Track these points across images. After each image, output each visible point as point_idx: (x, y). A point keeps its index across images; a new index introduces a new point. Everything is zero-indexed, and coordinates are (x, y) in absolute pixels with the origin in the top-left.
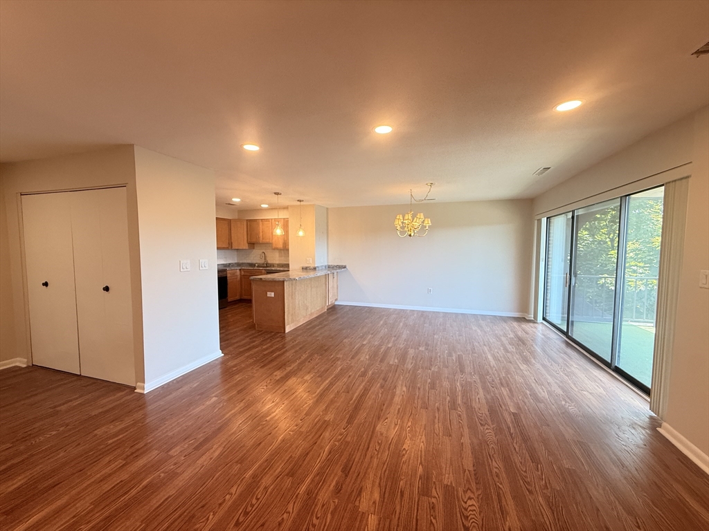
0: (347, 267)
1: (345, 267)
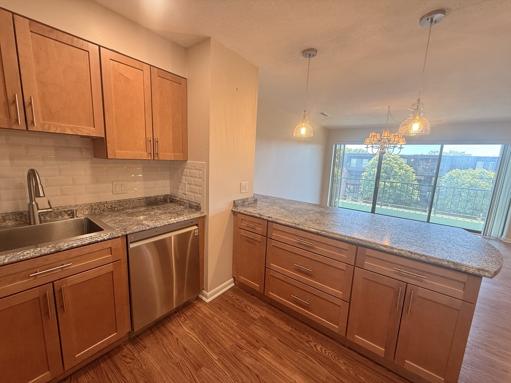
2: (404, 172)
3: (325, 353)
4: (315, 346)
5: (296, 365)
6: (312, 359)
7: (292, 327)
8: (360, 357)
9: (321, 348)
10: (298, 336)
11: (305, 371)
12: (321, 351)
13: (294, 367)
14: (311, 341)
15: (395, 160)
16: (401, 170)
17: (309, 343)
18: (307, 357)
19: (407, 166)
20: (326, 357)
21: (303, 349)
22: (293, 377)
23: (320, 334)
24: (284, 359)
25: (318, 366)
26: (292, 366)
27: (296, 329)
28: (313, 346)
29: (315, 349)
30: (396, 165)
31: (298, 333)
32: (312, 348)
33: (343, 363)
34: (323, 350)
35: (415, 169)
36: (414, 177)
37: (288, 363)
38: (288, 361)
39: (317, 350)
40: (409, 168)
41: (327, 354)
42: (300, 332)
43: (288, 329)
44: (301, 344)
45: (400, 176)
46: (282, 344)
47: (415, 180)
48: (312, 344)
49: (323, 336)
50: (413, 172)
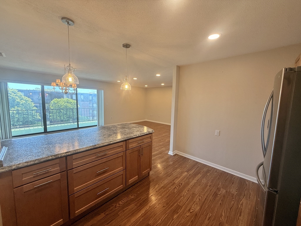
2: (25, 101)
3: (124, 201)
4: (119, 204)
5: (126, 218)
6: (125, 209)
7: (103, 213)
8: (130, 189)
9: (121, 202)
10: (110, 211)
11: (130, 214)
12: (123, 202)
13: (127, 219)
14: (116, 205)
15: (15, 94)
16: (22, 101)
17: (116, 206)
18: (124, 211)
19: (26, 97)
20: (126, 202)
21: (119, 211)
22: (132, 222)
23: (114, 199)
24: (121, 224)
25: (130, 207)
26: (126, 220)
27: (105, 211)
28: (119, 205)
29: (121, 205)
30: (17, 97)
31: (108, 210)
32: (119, 206)
33: (131, 196)
34: (122, 201)
35: (32, 99)
36: (33, 105)
37: (124, 222)
38: (123, 222)
39: (122, 204)
40: (28, 99)
41: (125, 201)
42: (107, 209)
43: (102, 215)
44: (115, 212)
45: (22, 104)
46: (111, 223)
47: (34, 107)
48: (118, 205)
49: (115, 198)
50: (31, 102)
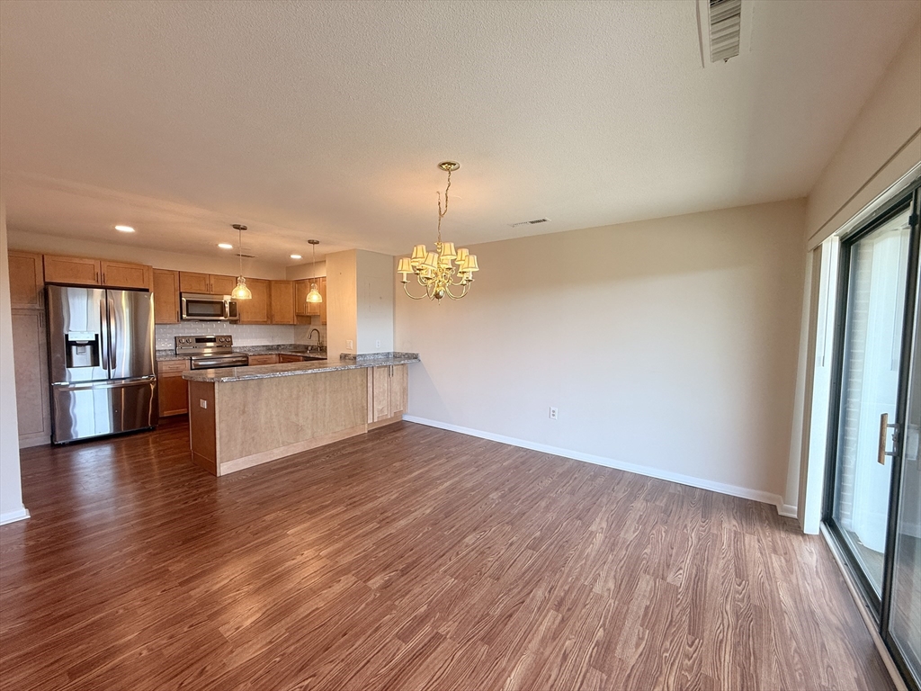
0: (421, 357)
1: (415, 357)
